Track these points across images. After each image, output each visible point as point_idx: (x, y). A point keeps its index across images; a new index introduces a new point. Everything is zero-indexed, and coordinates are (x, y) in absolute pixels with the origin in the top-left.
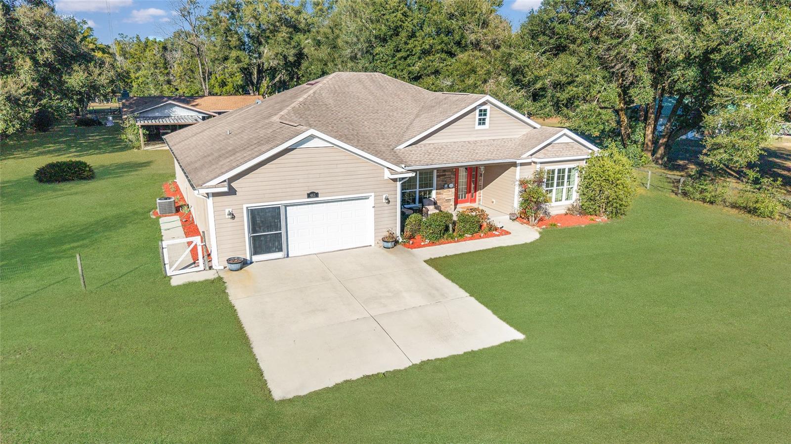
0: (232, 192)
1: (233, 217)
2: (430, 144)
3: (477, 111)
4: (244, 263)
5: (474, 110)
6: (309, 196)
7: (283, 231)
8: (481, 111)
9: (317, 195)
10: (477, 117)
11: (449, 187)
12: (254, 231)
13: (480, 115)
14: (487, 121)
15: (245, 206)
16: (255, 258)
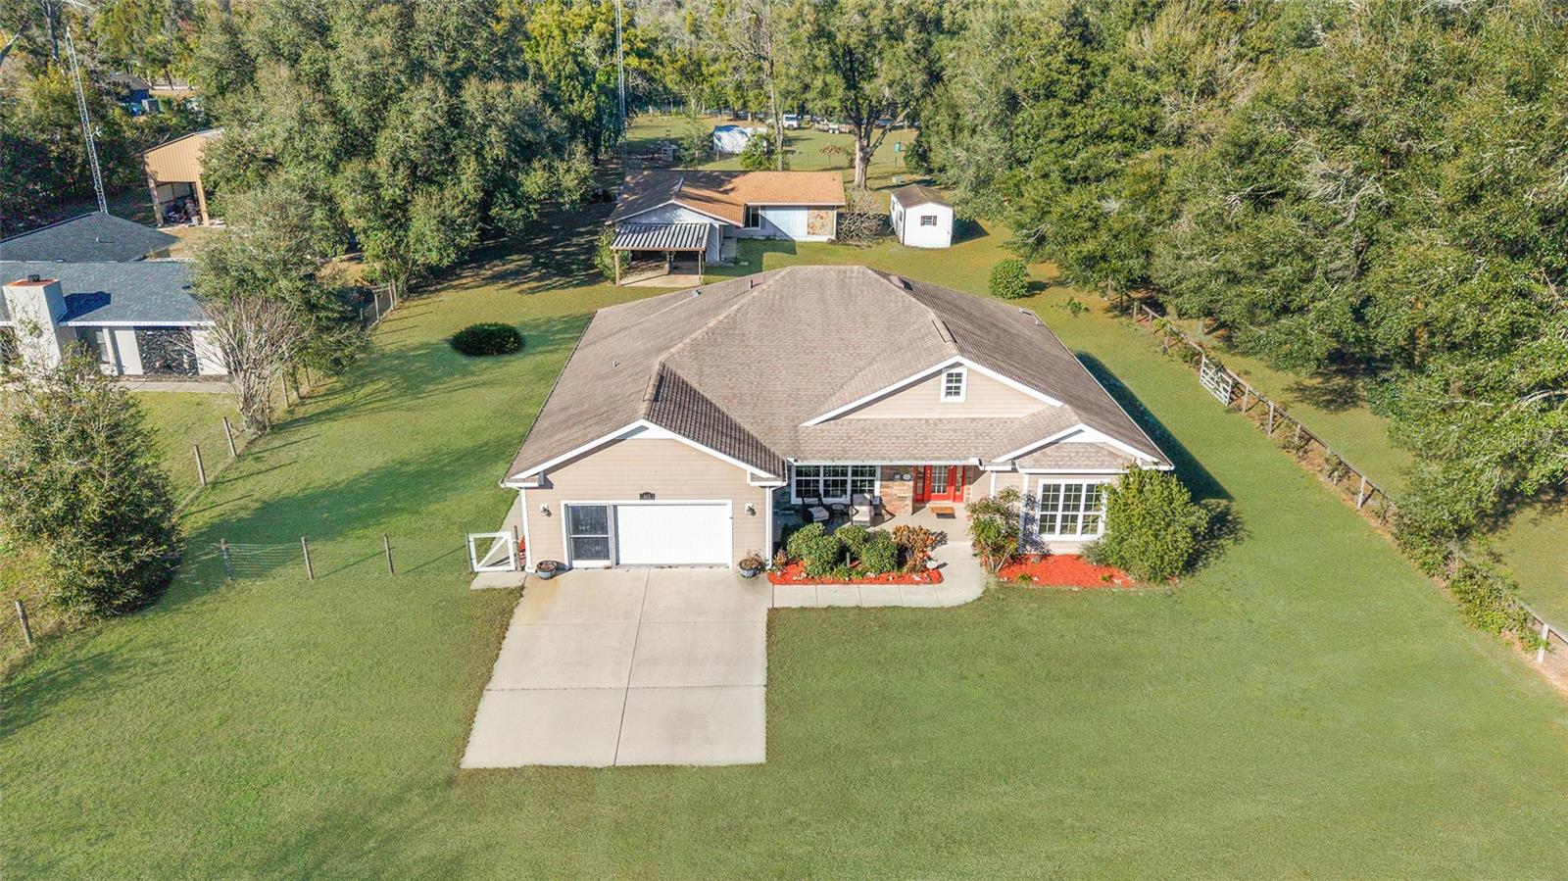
0: (546, 484)
1: (549, 514)
2: (859, 420)
3: (944, 376)
4: (559, 569)
5: (939, 372)
6: (642, 496)
7: (611, 534)
8: (950, 375)
9: (652, 496)
10: (944, 385)
11: (902, 479)
12: (576, 530)
13: (949, 381)
14: (963, 391)
15: (563, 503)
16: (576, 563)
